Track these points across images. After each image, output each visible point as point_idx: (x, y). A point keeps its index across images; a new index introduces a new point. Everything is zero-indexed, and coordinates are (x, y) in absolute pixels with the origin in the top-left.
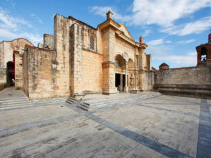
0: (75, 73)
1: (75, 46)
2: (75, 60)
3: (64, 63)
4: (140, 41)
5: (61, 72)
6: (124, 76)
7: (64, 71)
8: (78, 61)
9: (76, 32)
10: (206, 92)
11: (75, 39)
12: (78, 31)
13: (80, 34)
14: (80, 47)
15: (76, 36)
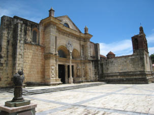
0: (17, 65)
1: (18, 41)
2: (18, 53)
3: (7, 57)
4: (85, 31)
5: (4, 65)
6: (69, 66)
7: (7, 64)
8: (20, 55)
9: (19, 30)
10: (140, 77)
11: (19, 35)
12: (21, 29)
13: (23, 31)
14: (22, 42)
15: (19, 33)
